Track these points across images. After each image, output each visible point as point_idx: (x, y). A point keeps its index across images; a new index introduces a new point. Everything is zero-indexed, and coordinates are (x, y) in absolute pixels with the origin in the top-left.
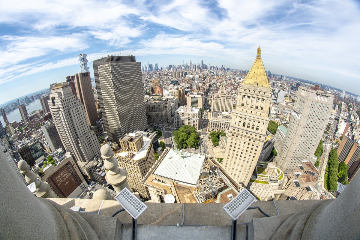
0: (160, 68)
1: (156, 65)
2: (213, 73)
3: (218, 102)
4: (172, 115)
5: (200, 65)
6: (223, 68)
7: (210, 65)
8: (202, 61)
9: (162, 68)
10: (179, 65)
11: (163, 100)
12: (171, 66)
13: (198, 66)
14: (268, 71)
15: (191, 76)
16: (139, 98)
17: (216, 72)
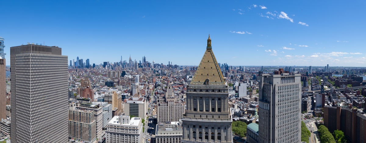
0: (92, 65)
1: (88, 61)
2: (158, 71)
3: (165, 109)
4: (103, 128)
5: (142, 62)
6: (170, 66)
7: (153, 62)
8: (145, 58)
9: (94, 64)
10: (116, 62)
11: (93, 106)
12: (105, 64)
13: (139, 64)
14: (224, 64)
15: (130, 77)
16: (62, 100)
17: (161, 71)
